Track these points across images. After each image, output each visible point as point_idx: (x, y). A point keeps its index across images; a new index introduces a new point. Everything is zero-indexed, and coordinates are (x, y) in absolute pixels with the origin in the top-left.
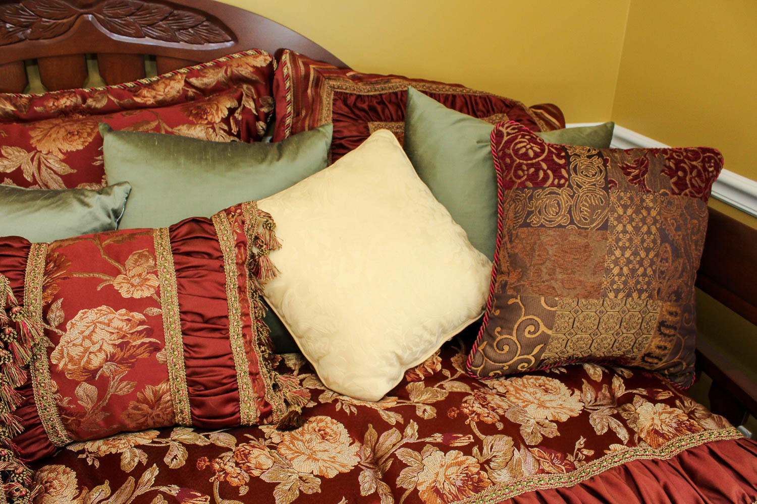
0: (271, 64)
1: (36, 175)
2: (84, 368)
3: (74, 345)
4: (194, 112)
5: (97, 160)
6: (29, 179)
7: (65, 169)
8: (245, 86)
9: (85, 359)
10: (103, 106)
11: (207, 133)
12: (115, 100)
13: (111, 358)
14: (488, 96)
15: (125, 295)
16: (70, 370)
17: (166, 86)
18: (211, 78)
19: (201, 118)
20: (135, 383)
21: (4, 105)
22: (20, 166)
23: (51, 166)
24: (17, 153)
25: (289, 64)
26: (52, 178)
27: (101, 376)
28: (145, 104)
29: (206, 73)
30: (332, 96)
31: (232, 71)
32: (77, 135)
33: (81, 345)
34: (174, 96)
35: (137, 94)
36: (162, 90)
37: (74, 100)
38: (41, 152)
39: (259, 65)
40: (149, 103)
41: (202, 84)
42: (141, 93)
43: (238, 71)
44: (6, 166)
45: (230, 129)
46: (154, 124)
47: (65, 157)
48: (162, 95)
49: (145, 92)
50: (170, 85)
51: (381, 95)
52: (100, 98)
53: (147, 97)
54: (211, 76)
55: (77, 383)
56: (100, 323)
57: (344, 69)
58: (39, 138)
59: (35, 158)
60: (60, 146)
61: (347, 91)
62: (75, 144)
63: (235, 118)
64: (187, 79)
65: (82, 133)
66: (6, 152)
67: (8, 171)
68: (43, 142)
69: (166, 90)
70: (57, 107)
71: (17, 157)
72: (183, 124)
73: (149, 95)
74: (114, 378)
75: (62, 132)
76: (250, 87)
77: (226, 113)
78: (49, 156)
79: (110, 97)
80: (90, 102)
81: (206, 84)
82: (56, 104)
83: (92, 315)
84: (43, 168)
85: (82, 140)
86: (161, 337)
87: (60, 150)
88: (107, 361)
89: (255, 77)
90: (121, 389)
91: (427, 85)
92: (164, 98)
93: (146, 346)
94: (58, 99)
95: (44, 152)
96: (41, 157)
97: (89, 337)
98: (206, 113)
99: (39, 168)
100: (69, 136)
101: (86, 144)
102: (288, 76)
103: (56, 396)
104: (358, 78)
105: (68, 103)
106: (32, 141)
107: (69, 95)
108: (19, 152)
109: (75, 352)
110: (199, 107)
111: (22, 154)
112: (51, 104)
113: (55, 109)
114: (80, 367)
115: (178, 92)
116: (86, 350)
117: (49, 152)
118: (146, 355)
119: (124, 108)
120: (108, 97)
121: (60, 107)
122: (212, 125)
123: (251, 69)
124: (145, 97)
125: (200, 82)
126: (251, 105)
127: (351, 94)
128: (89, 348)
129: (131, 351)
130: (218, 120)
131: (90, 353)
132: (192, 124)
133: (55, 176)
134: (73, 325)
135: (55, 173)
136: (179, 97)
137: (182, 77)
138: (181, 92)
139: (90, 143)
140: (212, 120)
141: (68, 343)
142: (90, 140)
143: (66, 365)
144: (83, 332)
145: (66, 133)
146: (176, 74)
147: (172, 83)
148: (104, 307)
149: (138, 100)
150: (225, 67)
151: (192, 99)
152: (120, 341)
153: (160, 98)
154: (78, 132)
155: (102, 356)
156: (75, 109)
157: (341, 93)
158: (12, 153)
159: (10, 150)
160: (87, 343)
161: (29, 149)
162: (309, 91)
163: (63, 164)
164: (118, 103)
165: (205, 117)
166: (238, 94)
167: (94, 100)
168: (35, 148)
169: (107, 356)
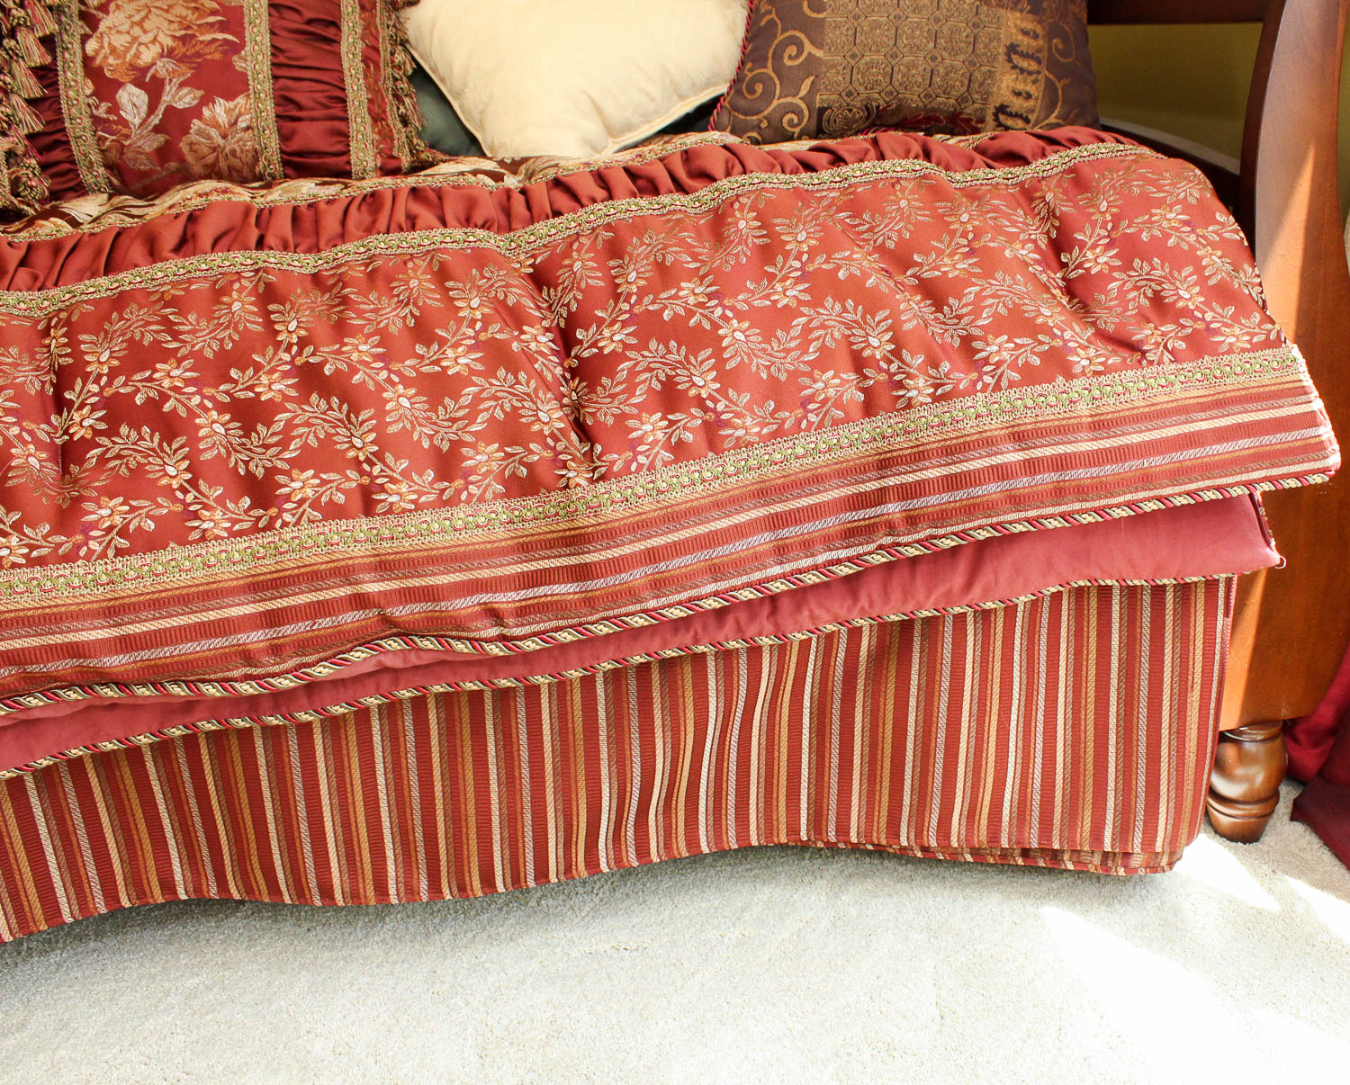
2: (131, 65)
3: (118, 32)
9: (133, 51)
13: (169, 53)
16: (111, 65)
20: (200, 93)
27: (154, 77)
33: (128, 33)
55: (120, 85)
56: (156, 7)
74: (171, 81)
86: (240, 33)
88: (162, 56)
90: (180, 99)
93: (218, 44)
97: (140, 23)
103: (91, 101)
109: (120, 41)
114: (124, 62)
116: (135, 39)
118: (217, 56)
128: (138, 37)
129: (197, 48)
131: (140, 44)
134: (118, 7)
141: (110, 28)
143: (106, 58)
144: (131, 16)
152: (183, 32)
155: (156, 49)
160: (137, 31)
169: (163, 50)
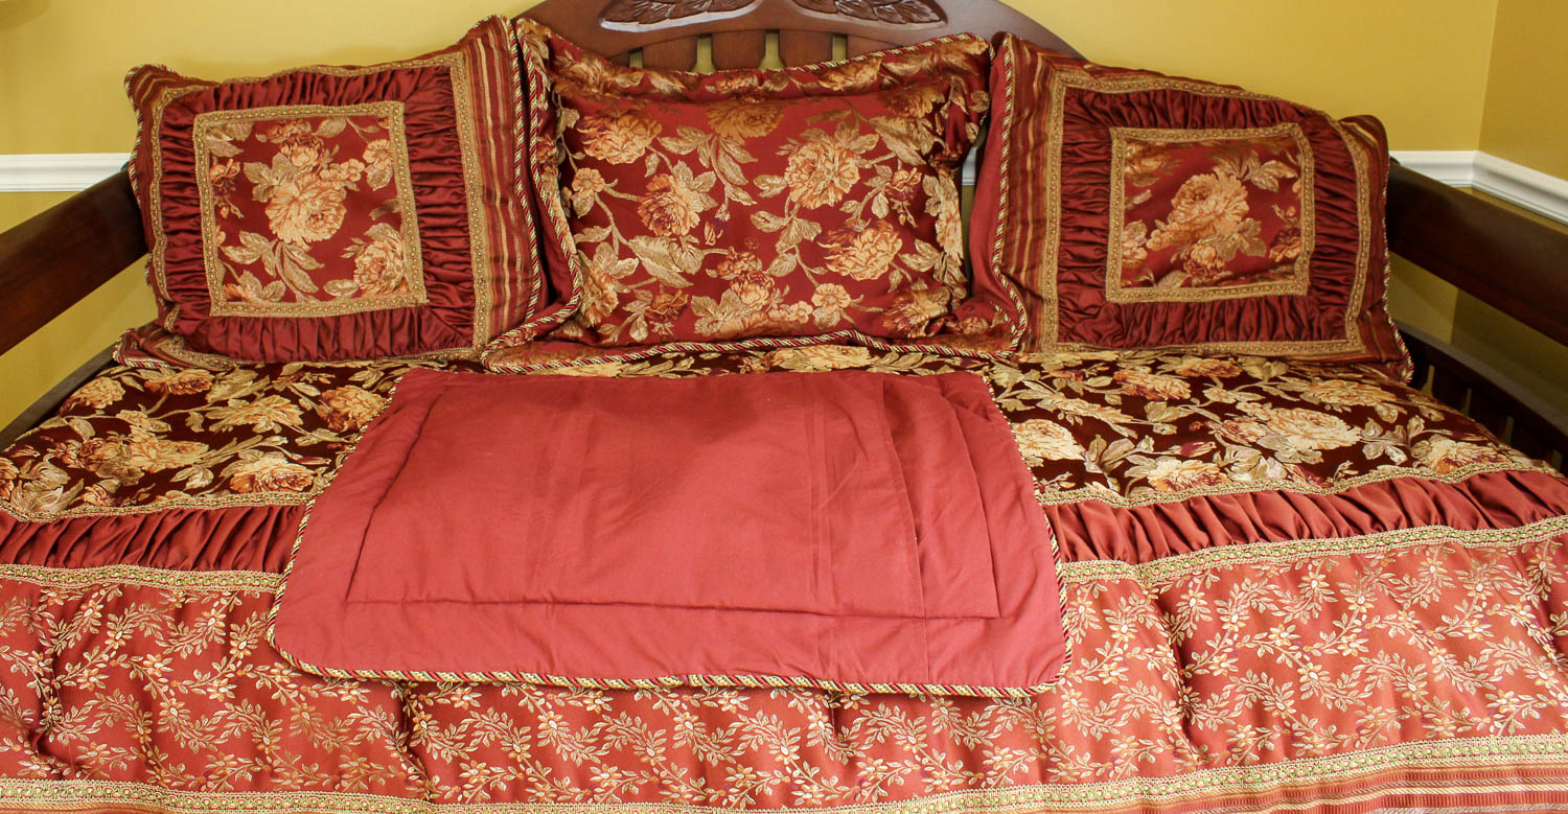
0: (987, 53)
1: (711, 160)
4: (893, 102)
5: (779, 152)
6: (704, 164)
7: (744, 157)
8: (953, 78)
10: (781, 89)
11: (908, 127)
12: (798, 84)
14: (1275, 102)
17: (857, 71)
18: (913, 65)
19: (902, 110)
21: (673, 83)
22: (695, 150)
23: (731, 152)
24: (694, 135)
25: (1011, 51)
26: (729, 165)
28: (834, 90)
29: (909, 58)
30: (1064, 93)
31: (939, 59)
32: (760, 120)
34: (866, 84)
35: (822, 78)
36: (853, 76)
37: (750, 80)
38: (720, 135)
39: (972, 53)
40: (838, 89)
41: (902, 71)
42: (829, 77)
43: (947, 59)
44: (680, 148)
45: (935, 128)
46: (848, 113)
47: (747, 143)
48: (852, 82)
49: (834, 77)
50: (861, 70)
51: (1127, 95)
52: (779, 80)
53: (835, 82)
54: (913, 63)
57: (1079, 61)
58: (718, 119)
59: (713, 142)
60: (741, 131)
61: (1083, 87)
62: (757, 130)
63: (940, 115)
64: (883, 65)
65: (765, 119)
66: (682, 133)
67: (682, 153)
68: (723, 124)
69: (858, 76)
70: (730, 88)
71: (694, 139)
72: (881, 115)
73: (837, 81)
75: (742, 117)
76: (961, 79)
77: (931, 108)
78: (729, 141)
79: (793, 80)
80: (767, 84)
81: (907, 71)
82: (729, 84)
84: (721, 153)
85: (766, 126)
87: (741, 135)
89: (967, 67)
91: (1191, 84)
92: (855, 85)
94: (731, 80)
95: (724, 135)
96: (721, 141)
98: (908, 105)
99: (717, 154)
100: (751, 121)
101: (770, 131)
102: (1009, 64)
104: (1099, 72)
105: (743, 85)
106: (709, 123)
107: (744, 76)
108: (697, 133)
110: (898, 97)
111: (700, 136)
112: (723, 84)
113: (728, 90)
115: (872, 79)
117: (728, 137)
119: (807, 93)
120: (791, 81)
121: (733, 88)
122: (913, 119)
123: (963, 57)
124: (832, 82)
125: (900, 68)
126: (960, 102)
127: (1089, 92)
130: (921, 115)
132: (890, 116)
133: (732, 163)
135: (733, 159)
136: (872, 85)
137: (877, 62)
138: (875, 79)
139: (774, 129)
140: (914, 113)
142: (774, 127)
145: (747, 118)
146: (872, 57)
147: (865, 68)
149: (825, 85)
150: (932, 54)
151: (888, 88)
153: (850, 84)
154: (762, 118)
156: (750, 92)
157: (1075, 89)
158: (688, 134)
159: (686, 130)
161: (707, 130)
162: (1035, 85)
163: (744, 151)
164: (800, 87)
165: (906, 110)
166: (945, 86)
167: (772, 83)
168: (713, 131)
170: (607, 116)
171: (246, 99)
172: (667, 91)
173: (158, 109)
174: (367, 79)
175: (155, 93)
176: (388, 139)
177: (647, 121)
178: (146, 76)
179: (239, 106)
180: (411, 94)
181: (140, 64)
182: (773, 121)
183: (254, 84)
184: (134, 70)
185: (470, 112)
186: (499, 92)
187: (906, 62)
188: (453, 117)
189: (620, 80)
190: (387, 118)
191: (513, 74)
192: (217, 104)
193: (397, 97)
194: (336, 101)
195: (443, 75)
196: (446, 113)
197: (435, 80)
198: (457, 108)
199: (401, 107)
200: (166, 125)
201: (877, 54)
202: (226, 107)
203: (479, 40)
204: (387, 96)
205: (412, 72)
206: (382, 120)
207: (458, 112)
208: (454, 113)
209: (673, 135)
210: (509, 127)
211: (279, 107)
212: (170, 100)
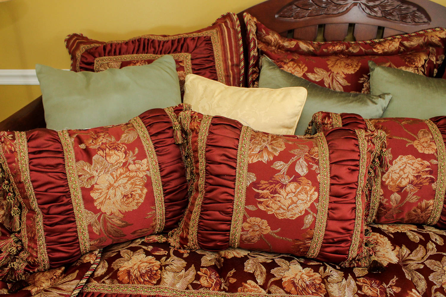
1: (330, 84)
2: (398, 186)
3: (395, 173)
4: (408, 60)
5: (361, 80)
6: (327, 86)
7: (345, 83)
8: (431, 48)
9: (399, 181)
10: (357, 52)
11: (414, 71)
12: (363, 49)
13: (411, 183)
15: (420, 151)
16: (391, 185)
17: (390, 44)
18: (415, 42)
19: (412, 64)
20: (419, 197)
21: (309, 47)
22: (323, 79)
23: (339, 81)
24: (322, 72)
26: (338, 87)
27: (405, 191)
28: (377, 53)
29: (413, 39)
31: (428, 39)
32: (351, 65)
33: (399, 174)
34: (393, 50)
35: (374, 47)
36: (388, 46)
37: (342, 47)
38: (333, 72)
39: (442, 37)
40: (380, 53)
41: (410, 45)
42: (376, 47)
43: (431, 39)
44: (316, 78)
45: (424, 71)
46: (388, 64)
47: (346, 77)
48: (387, 49)
49: (378, 47)
50: (392, 44)
52: (355, 47)
53: (379, 49)
54: (415, 41)
55: (392, 193)
56: (409, 163)
58: (332, 65)
59: (331, 76)
60: (343, 71)
62: (350, 70)
63: (425, 66)
64: (402, 42)
65: (353, 65)
66: (317, 71)
67: (317, 81)
68: (334, 67)
69: (390, 47)
70: (334, 50)
71: (322, 74)
72: (403, 66)
73: (380, 49)
74: (410, 193)
75: (343, 64)
76: (434, 49)
77: (423, 62)
78: (338, 75)
79: (361, 47)
80: (350, 49)
81: (412, 45)
82: (333, 48)
83: (405, 159)
84: (334, 81)
85: (354, 68)
86: (436, 175)
87: (343, 72)
88: (409, 184)
89: (439, 43)
90: (412, 199)
92: (388, 51)
93: (429, 179)
94: (334, 46)
95: (335, 73)
96: (334, 75)
97: (403, 170)
99: (332, 81)
100: (347, 66)
101: (356, 71)
103: (381, 197)
105: (339, 48)
106: (328, 67)
107: (340, 44)
108: (323, 71)
109: (395, 176)
110: (409, 58)
111: (324, 72)
112: (331, 48)
113: (332, 51)
114: (396, 184)
115: (396, 48)
116: (400, 176)
117: (338, 73)
118: (427, 184)
119: (368, 54)
120: (360, 48)
121: (335, 50)
122: (417, 68)
123: (438, 39)
124: (378, 49)
125: (409, 44)
126: (434, 59)
128: (402, 175)
129: (421, 181)
130: (420, 66)
131: (402, 178)
132: (407, 66)
133: (340, 86)
134: (396, 162)
135: (340, 84)
136: (396, 51)
137: (398, 40)
138: (397, 48)
139: (357, 70)
140: (417, 65)
141: (393, 171)
142: (357, 69)
143: (389, 182)
144: (400, 167)
145: (344, 64)
146: (395, 38)
147: (393, 43)
148: (410, 156)
149: (375, 50)
150: (424, 37)
151: (401, 53)
152: (417, 174)
153: (386, 50)
154: (351, 64)
155: (407, 180)
156: (341, 52)
158: (319, 71)
159: (318, 70)
160: (401, 173)
161: (328, 70)
163: (344, 80)
164: (365, 51)
165: (414, 63)
166: (428, 52)
167: (353, 48)
168: (330, 70)
169: (410, 181)
170: (282, 61)
171: (118, 51)
172: (306, 50)
173: (79, 54)
174: (173, 42)
175: (77, 48)
176: (184, 71)
177: (300, 65)
178: (74, 39)
179: (115, 54)
180: (194, 50)
181: (71, 33)
182: (357, 66)
183: (121, 44)
184: (69, 36)
185: (221, 58)
186: (234, 49)
187: (412, 41)
188: (213, 61)
189: (286, 44)
190: (183, 61)
191: (239, 40)
192: (105, 53)
193: (187, 51)
194: (159, 52)
195: (208, 41)
196: (211, 59)
197: (205, 42)
198: (215, 57)
199: (189, 56)
200: (82, 62)
201: (398, 37)
202: (109, 55)
203: (223, 24)
204: (183, 51)
205: (193, 39)
206: (181, 62)
207: (216, 58)
208: (214, 59)
209: (313, 72)
210: (238, 65)
211: (133, 55)
212: (84, 50)
